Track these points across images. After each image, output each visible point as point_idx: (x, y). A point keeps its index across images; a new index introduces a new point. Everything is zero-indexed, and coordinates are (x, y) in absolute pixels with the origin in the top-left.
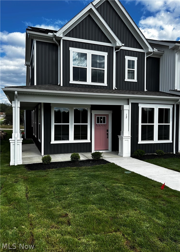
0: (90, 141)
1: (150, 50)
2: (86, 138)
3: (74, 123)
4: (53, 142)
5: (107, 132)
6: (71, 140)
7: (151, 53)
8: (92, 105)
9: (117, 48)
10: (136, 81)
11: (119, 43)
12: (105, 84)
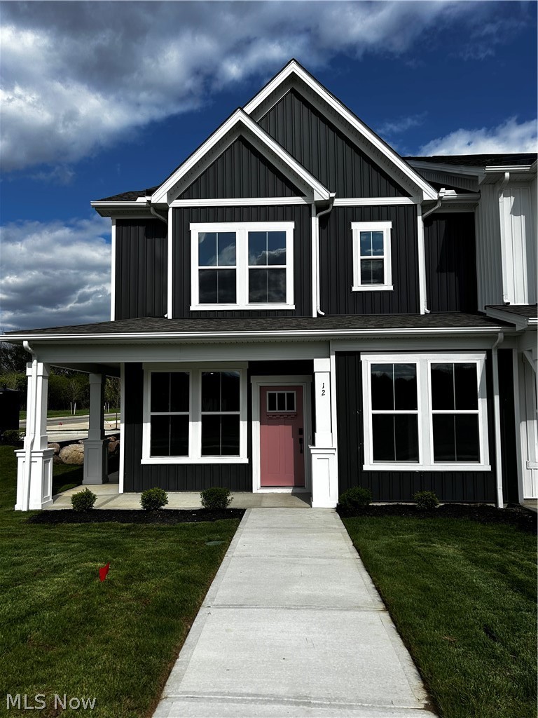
0: (246, 461)
1: (429, 194)
2: (236, 452)
3: (202, 411)
4: (147, 459)
5: (301, 436)
6: (195, 455)
7: (433, 203)
8: (251, 363)
9: (323, 206)
10: (391, 288)
11: (321, 193)
12: (290, 304)
